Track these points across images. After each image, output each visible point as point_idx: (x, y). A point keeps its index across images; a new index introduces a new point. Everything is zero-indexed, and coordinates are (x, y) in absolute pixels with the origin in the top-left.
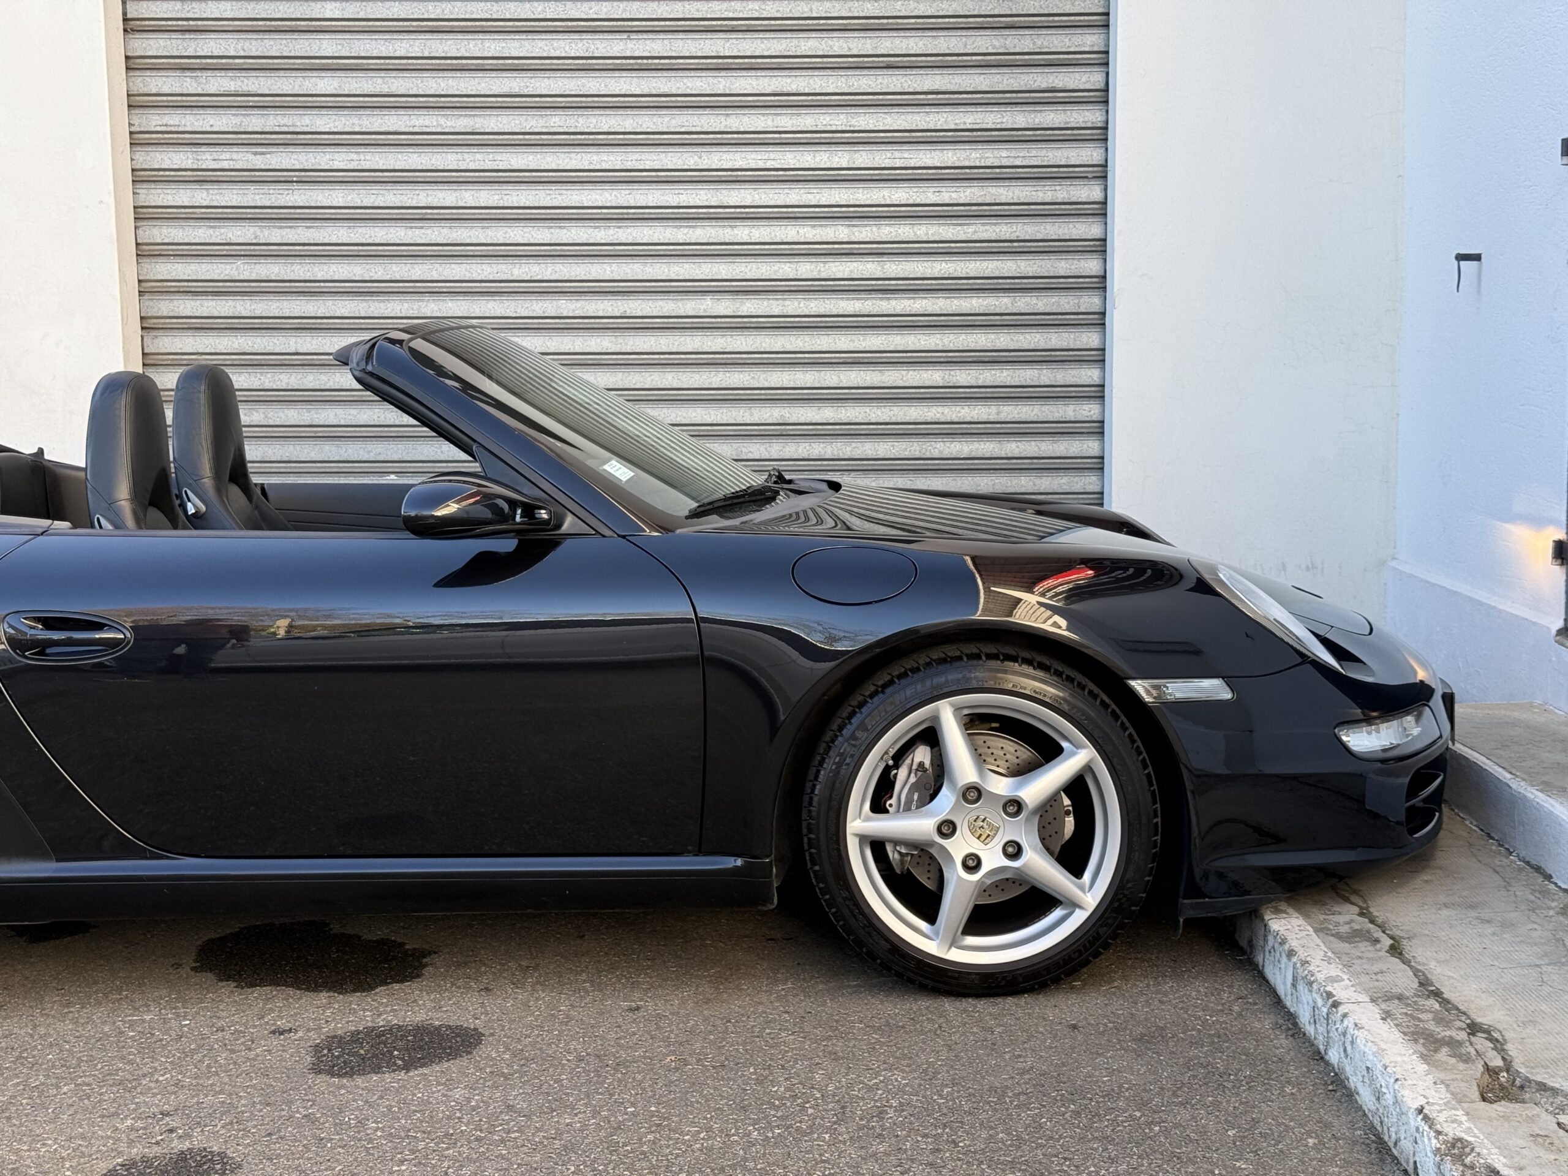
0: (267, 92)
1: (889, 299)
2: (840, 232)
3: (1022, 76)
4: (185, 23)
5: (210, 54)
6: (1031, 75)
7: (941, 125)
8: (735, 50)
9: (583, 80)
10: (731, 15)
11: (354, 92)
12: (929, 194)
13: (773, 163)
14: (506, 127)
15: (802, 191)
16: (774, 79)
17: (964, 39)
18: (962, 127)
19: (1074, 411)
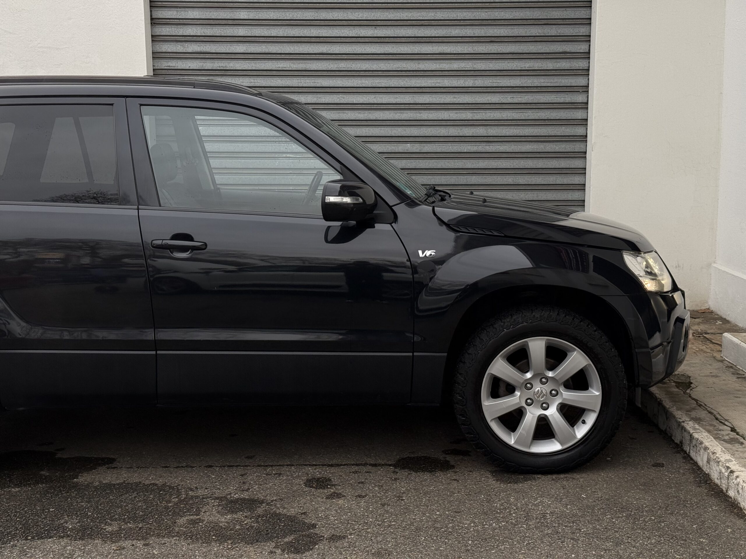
0: (214, 52)
1: (489, 145)
2: (468, 115)
3: (551, 46)
4: (178, 21)
5: (189, 35)
6: (555, 46)
7: (514, 68)
8: (423, 34)
9: (355, 47)
10: (421, 18)
11: (252, 52)
12: (508, 98)
13: (438, 84)
14: (320, 68)
15: (452, 97)
16: (440, 47)
17: (526, 30)
18: (524, 69)
19: (571, 196)
